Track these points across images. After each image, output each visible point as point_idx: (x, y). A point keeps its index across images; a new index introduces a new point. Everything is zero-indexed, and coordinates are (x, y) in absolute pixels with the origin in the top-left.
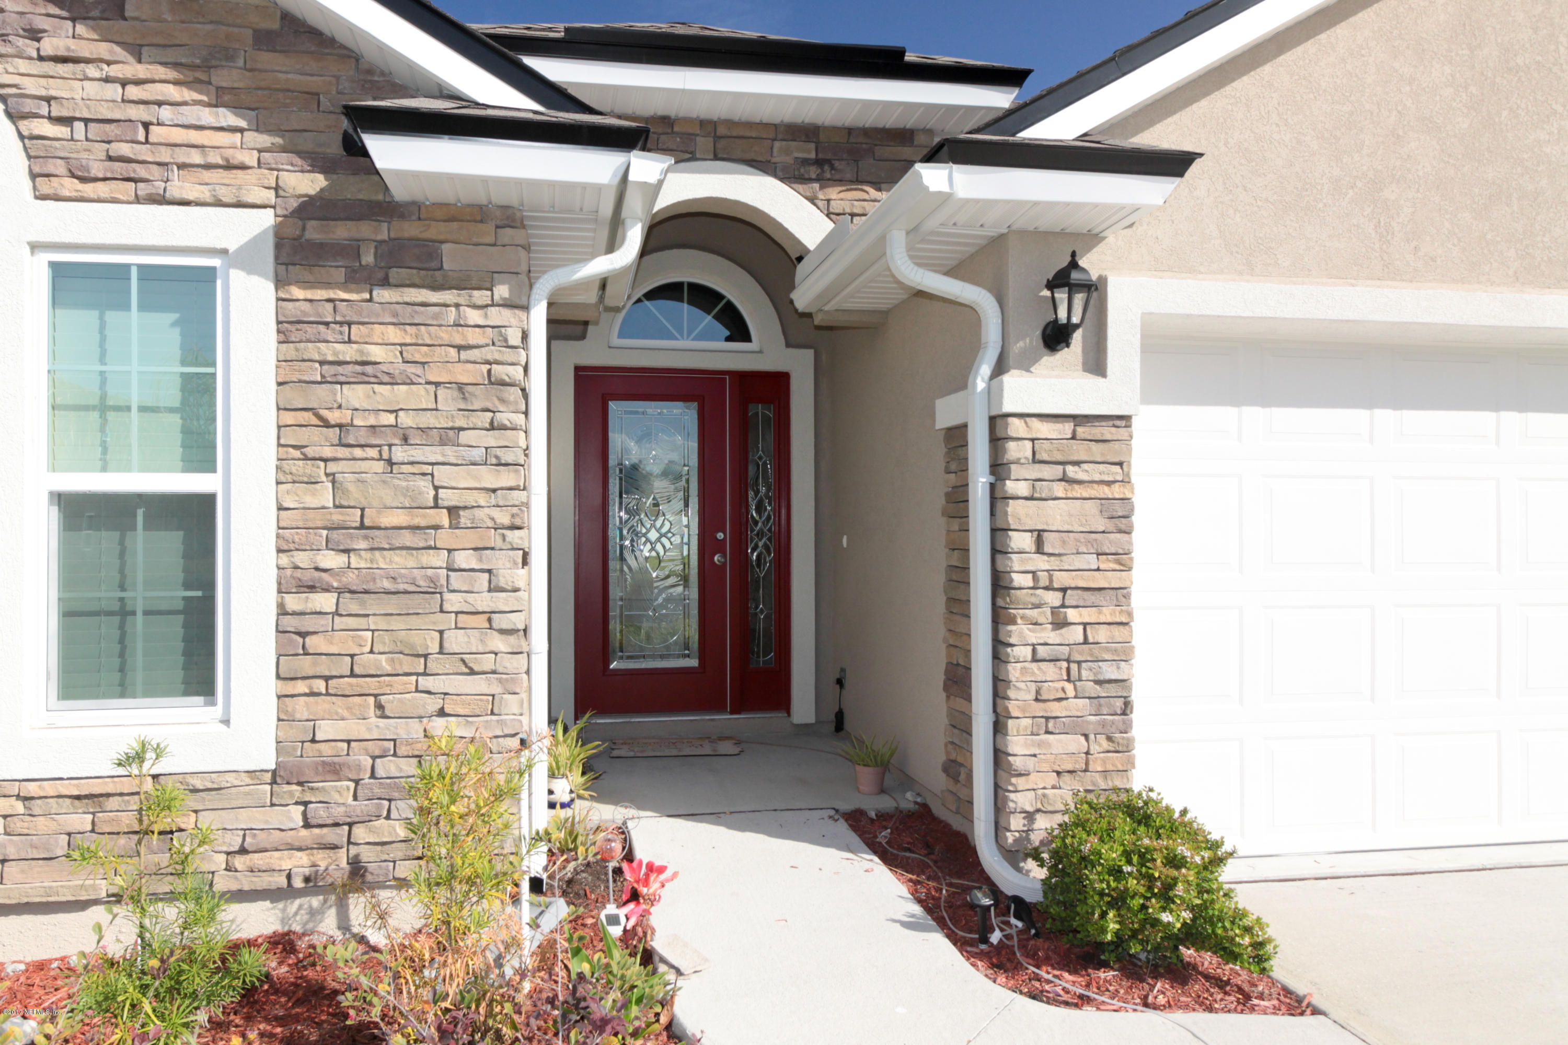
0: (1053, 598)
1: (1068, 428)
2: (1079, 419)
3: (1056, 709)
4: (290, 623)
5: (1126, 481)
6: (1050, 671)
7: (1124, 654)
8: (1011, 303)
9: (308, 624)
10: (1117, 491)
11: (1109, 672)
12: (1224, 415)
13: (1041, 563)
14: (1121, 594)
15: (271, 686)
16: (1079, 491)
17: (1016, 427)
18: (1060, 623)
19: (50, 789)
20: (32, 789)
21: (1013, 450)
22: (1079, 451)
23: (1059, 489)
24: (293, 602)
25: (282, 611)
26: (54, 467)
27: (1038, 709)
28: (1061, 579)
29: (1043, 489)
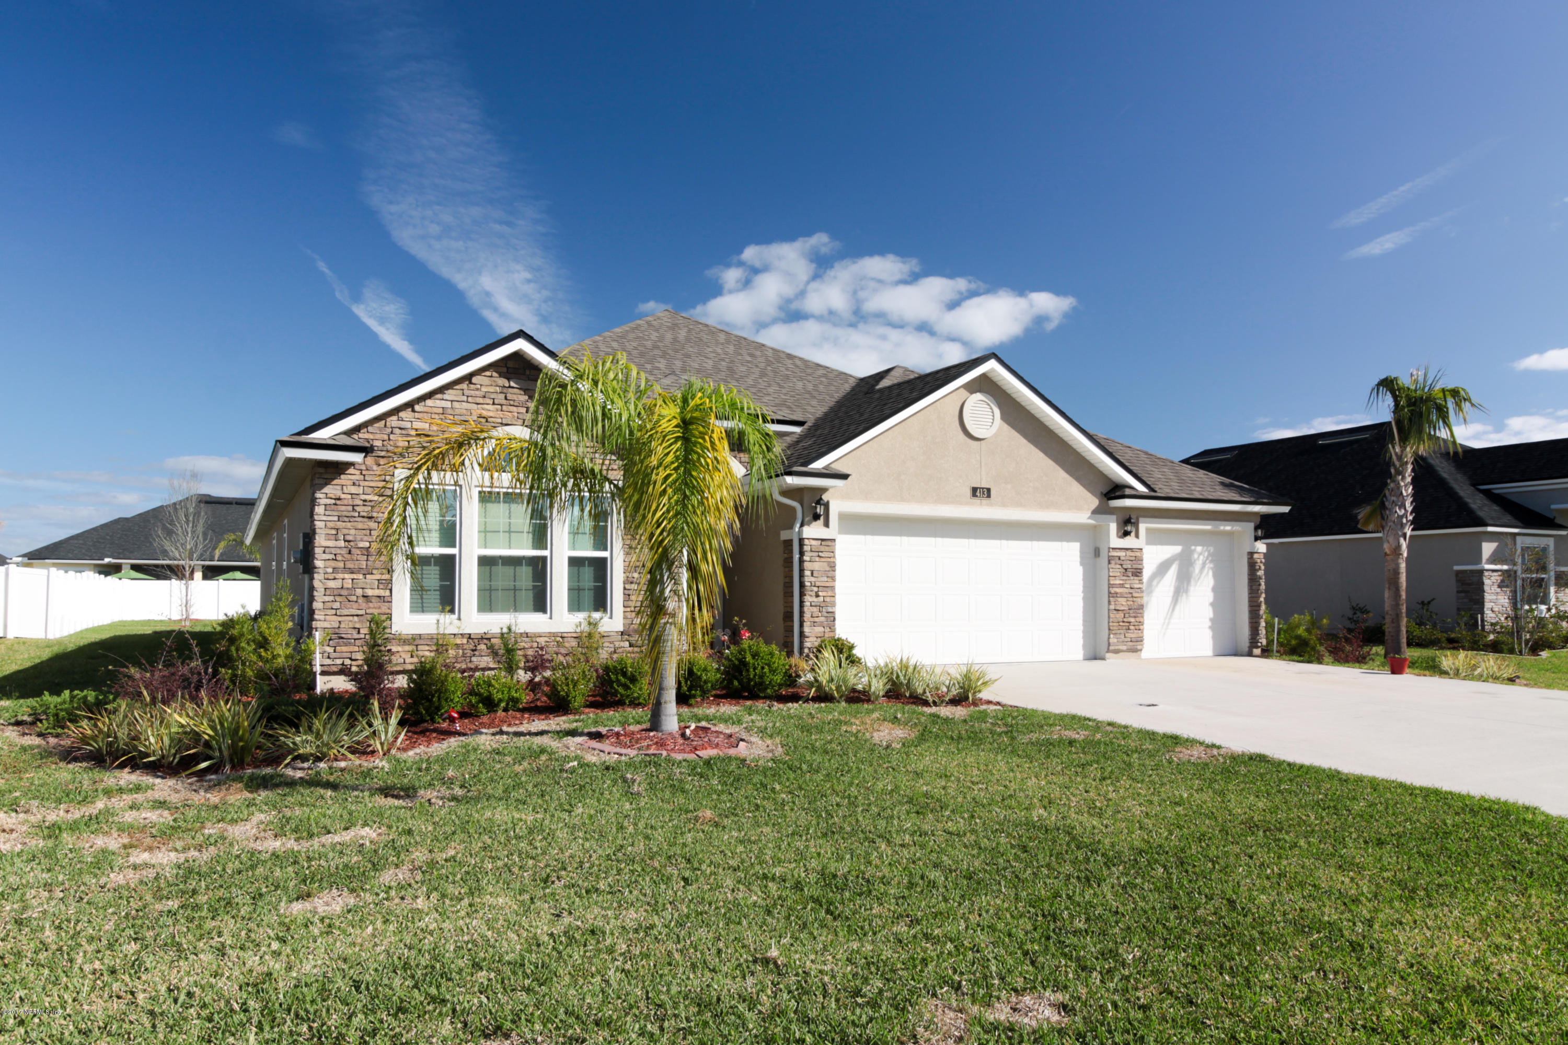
0: (815, 589)
1: (819, 542)
2: (822, 540)
3: (816, 620)
4: (627, 592)
5: (834, 557)
6: (815, 609)
7: (833, 604)
8: (805, 505)
9: (630, 592)
10: (832, 560)
11: (830, 610)
12: (861, 538)
13: (813, 579)
14: (833, 588)
15: (622, 609)
16: (822, 560)
17: (806, 542)
18: (817, 596)
19: (570, 635)
20: (565, 635)
21: (806, 548)
22: (822, 549)
23: (817, 559)
24: (628, 586)
25: (625, 589)
26: (570, 549)
27: (812, 620)
28: (818, 584)
29: (813, 559)
